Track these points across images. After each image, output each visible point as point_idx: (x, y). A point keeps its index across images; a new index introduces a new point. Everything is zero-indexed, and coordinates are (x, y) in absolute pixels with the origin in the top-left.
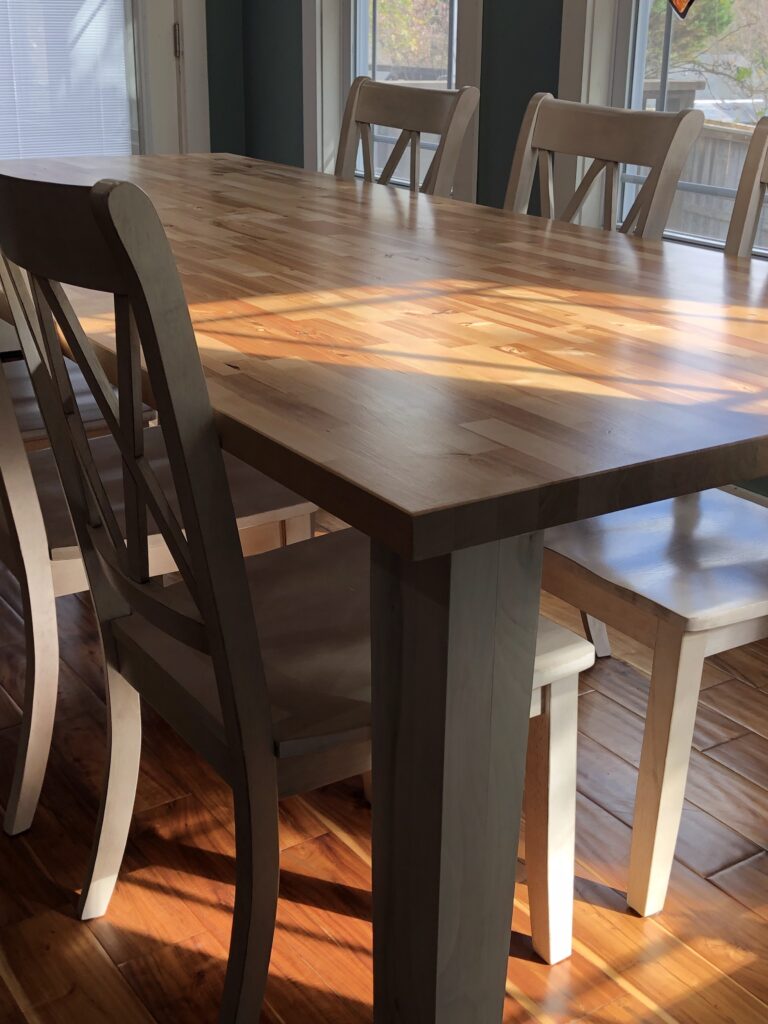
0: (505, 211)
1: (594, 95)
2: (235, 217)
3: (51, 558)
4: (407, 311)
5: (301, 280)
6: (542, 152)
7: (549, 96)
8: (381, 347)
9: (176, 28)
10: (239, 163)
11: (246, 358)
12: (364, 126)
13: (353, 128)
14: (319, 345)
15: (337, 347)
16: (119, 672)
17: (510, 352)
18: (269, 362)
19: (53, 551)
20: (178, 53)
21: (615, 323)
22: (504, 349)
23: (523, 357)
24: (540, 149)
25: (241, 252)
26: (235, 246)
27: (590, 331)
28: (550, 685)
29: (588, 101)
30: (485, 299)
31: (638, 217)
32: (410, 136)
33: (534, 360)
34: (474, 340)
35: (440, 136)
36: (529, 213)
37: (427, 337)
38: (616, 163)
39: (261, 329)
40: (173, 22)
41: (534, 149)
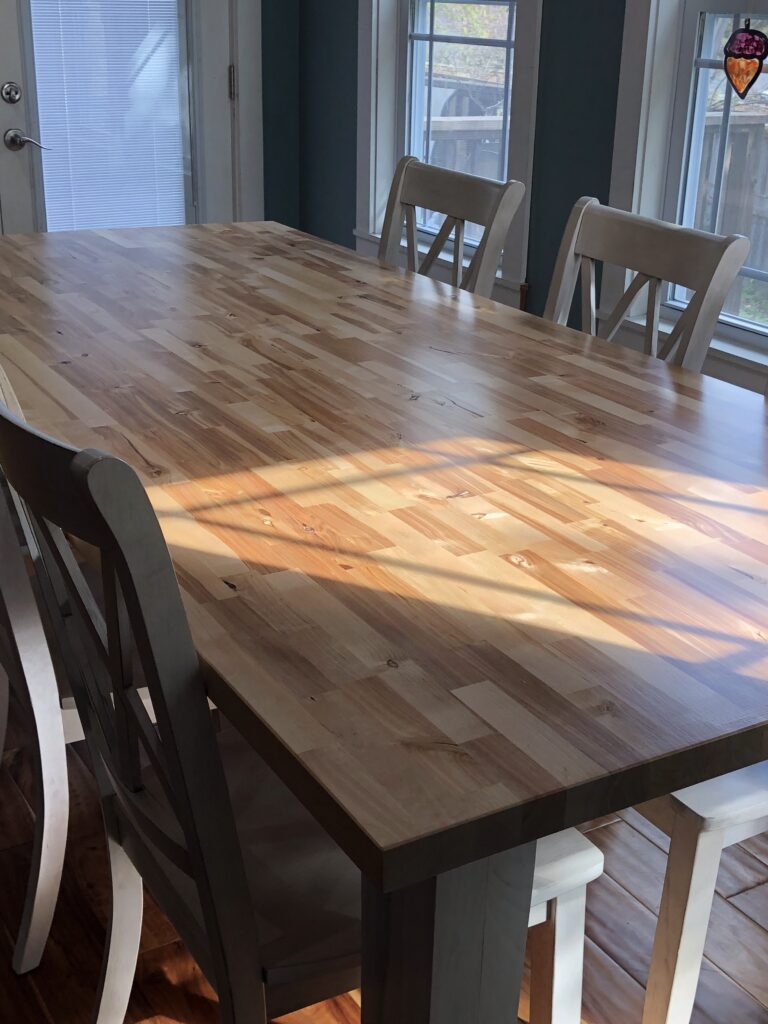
0: (544, 320)
1: (645, 206)
2: (265, 333)
3: (61, 707)
4: (421, 492)
5: (320, 439)
6: (586, 260)
7: (595, 202)
8: (388, 552)
9: (232, 70)
10: (282, 239)
11: (246, 569)
12: (409, 209)
13: (398, 210)
14: (323, 547)
15: (342, 552)
16: (121, 845)
17: (519, 566)
18: (269, 577)
19: (63, 700)
20: (232, 95)
21: (634, 517)
22: (514, 559)
23: (531, 574)
24: (583, 256)
25: (265, 391)
26: (261, 381)
27: (608, 530)
28: (555, 899)
29: (638, 212)
30: (504, 472)
31: (678, 342)
32: (455, 222)
33: (542, 578)
34: (483, 543)
35: (484, 227)
36: (568, 325)
37: (435, 536)
38: (659, 280)
39: (268, 520)
40: (228, 64)
41: (577, 255)
